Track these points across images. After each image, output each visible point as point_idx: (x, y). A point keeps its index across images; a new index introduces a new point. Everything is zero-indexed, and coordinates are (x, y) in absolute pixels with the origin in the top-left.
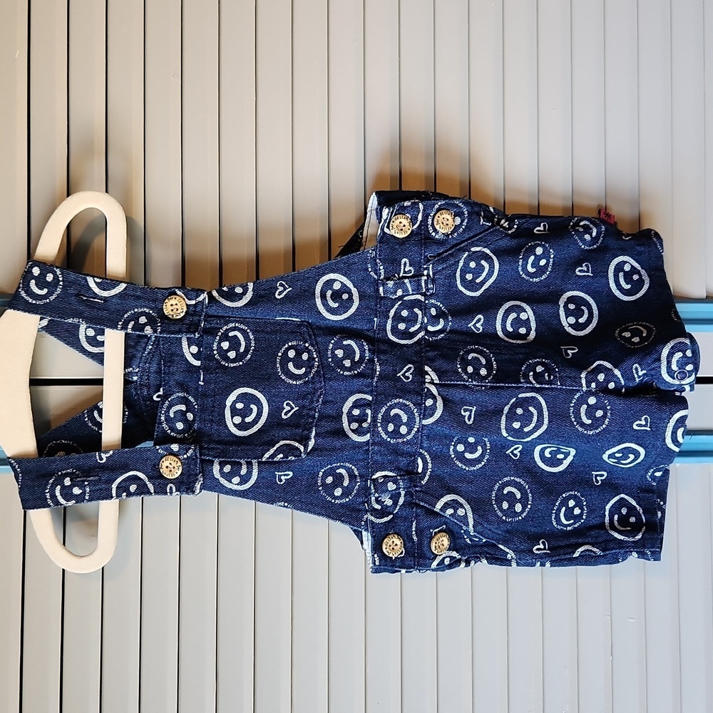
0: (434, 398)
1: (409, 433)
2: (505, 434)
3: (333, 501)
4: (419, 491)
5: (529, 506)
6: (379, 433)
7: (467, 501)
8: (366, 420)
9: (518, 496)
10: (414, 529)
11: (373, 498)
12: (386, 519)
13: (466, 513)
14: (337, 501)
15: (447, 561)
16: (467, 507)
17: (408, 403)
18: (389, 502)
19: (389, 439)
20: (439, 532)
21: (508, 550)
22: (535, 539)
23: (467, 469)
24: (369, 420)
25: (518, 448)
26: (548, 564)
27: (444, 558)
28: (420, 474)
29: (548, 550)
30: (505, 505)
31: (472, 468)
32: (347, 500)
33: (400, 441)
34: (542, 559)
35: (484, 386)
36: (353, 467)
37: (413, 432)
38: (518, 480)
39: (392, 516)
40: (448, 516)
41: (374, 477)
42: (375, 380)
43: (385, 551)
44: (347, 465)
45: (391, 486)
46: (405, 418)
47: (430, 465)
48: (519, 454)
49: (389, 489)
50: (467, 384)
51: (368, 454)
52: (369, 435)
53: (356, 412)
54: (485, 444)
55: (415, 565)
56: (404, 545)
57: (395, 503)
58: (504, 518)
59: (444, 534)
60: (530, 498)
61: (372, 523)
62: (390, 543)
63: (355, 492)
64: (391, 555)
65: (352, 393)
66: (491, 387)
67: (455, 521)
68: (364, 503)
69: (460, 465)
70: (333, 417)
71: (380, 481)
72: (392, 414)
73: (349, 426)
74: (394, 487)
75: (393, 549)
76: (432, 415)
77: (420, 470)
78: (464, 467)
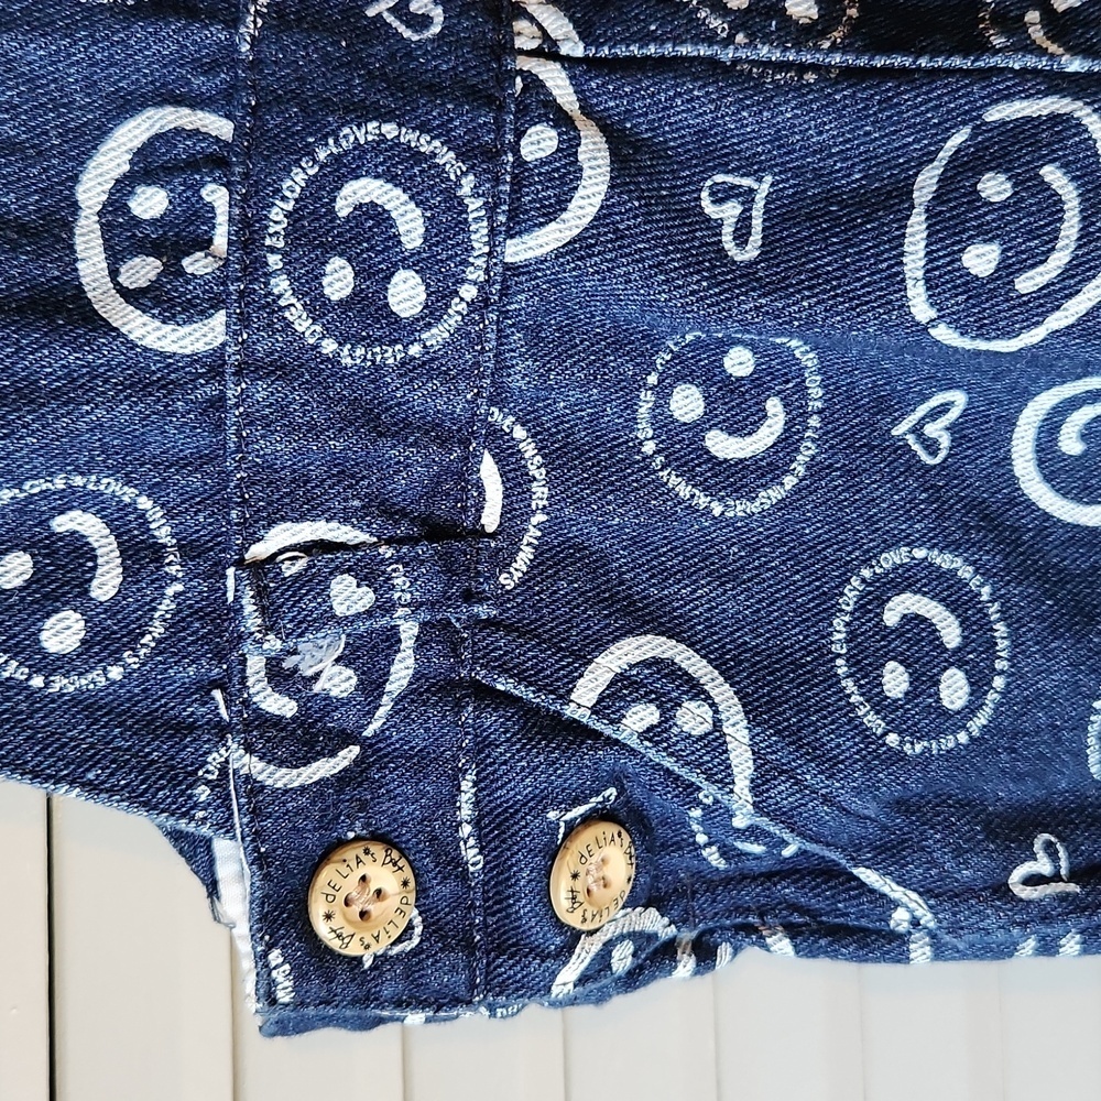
0: (561, 120)
1: (434, 310)
2: (922, 310)
3: (37, 682)
4: (490, 622)
5: (999, 682)
6: (272, 306)
7: (719, 665)
8: (205, 244)
9: (951, 634)
10: (466, 811)
11: (256, 665)
12: (324, 768)
13: (717, 724)
14: (59, 683)
15: (622, 959)
16: (722, 692)
17: (426, 144)
18: (338, 682)
19: (329, 346)
20: (587, 820)
21: (894, 891)
22: (1013, 833)
23: (717, 509)
24: (220, 241)
25: (943, 409)
26: (1071, 944)
27: (609, 946)
28: (493, 536)
29: (1072, 878)
30: (895, 680)
31: (740, 508)
32: (116, 673)
33: (391, 355)
34: (1045, 922)
35: (814, 67)
36: (144, 503)
37: (457, 306)
38: (945, 561)
39: (356, 750)
40: (634, 742)
41: (259, 551)
42: (250, 27)
43: (322, 929)
44: (112, 486)
45: (348, 596)
46: (411, 226)
47: (540, 492)
48: (945, 441)
49: (340, 610)
50: (727, 55)
51: (219, 426)
52: (220, 317)
53: (150, 203)
54: (801, 388)
55: (472, 987)
56: (421, 892)
57: (372, 686)
58: (892, 739)
59: (611, 829)
60: (1002, 644)
61: (253, 788)
62: (350, 885)
63: (158, 629)
64: (354, 950)
65: (128, 106)
66: (848, 73)
67: (669, 763)
68: (204, 688)
69: (684, 491)
70: (22, 229)
71: (290, 570)
72: (345, 202)
73: (114, 274)
74: (365, 598)
75: (363, 914)
76: (553, 210)
77: (491, 519)
78: (702, 500)
